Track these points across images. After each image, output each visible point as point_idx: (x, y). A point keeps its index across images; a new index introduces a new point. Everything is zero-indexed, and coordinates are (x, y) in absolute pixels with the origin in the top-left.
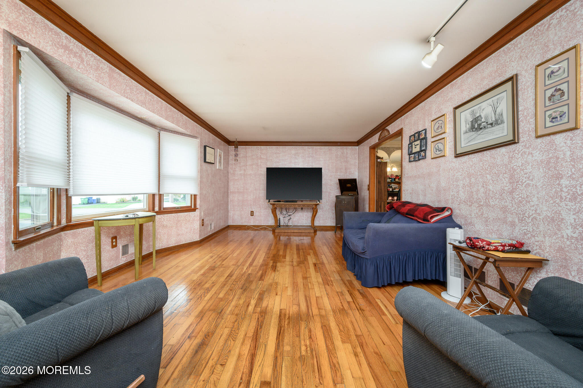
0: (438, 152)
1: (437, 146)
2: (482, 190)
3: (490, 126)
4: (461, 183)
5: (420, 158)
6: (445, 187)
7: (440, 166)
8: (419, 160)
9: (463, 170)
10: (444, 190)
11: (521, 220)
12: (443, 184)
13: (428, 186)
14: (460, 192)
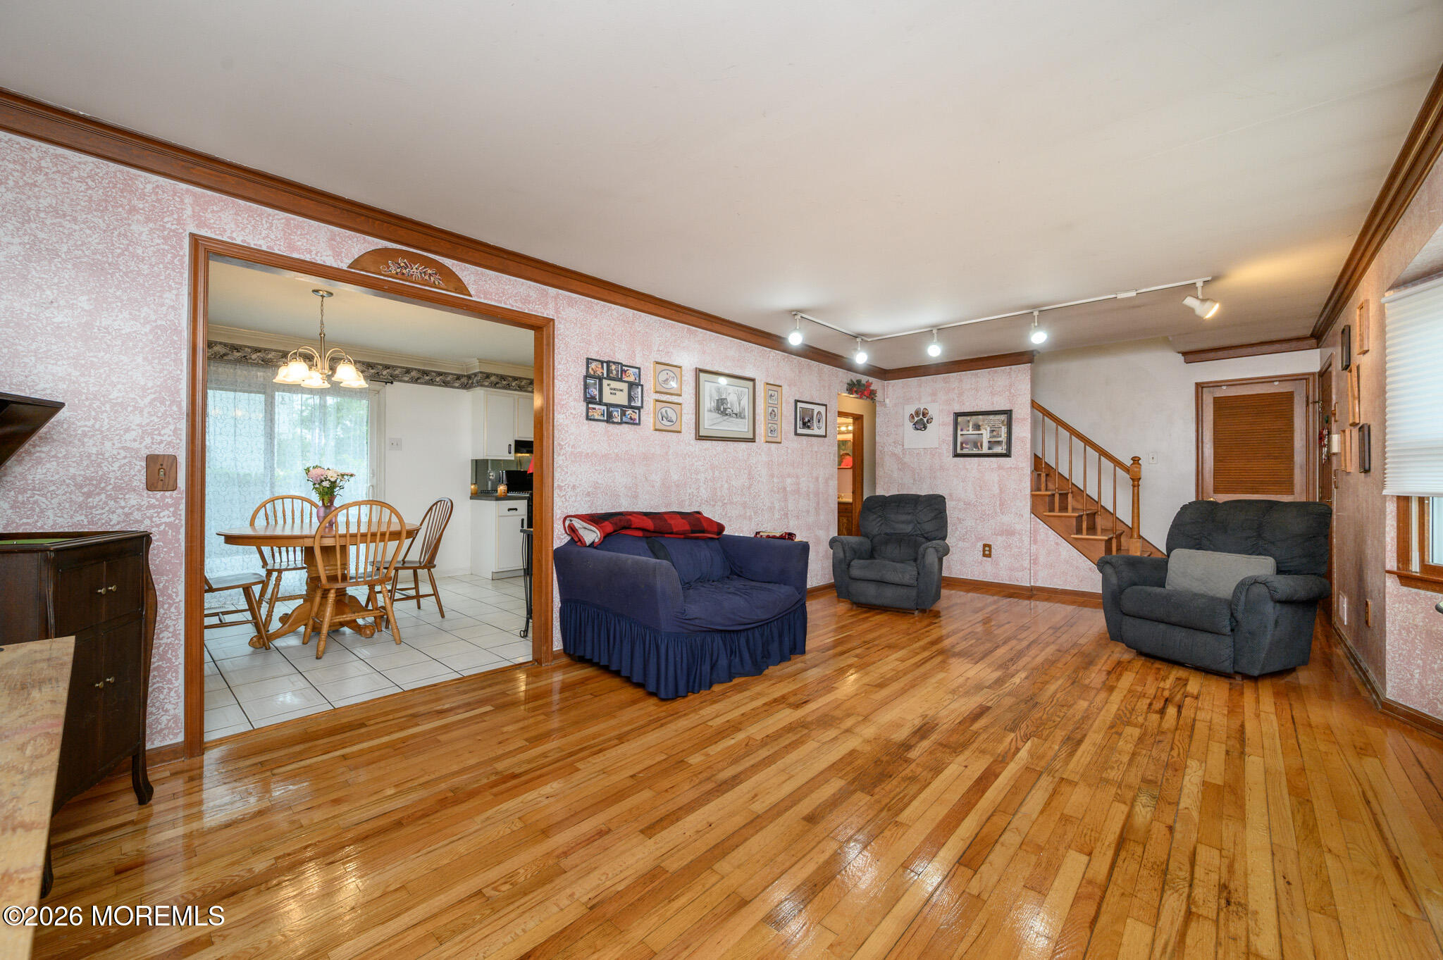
0: (665, 422)
1: (663, 410)
2: (726, 486)
3: (734, 415)
4: (702, 477)
5: (625, 419)
6: (679, 480)
7: (669, 447)
8: (621, 423)
9: (705, 459)
10: (677, 486)
11: (756, 513)
12: (675, 477)
13: (644, 479)
14: (702, 489)
